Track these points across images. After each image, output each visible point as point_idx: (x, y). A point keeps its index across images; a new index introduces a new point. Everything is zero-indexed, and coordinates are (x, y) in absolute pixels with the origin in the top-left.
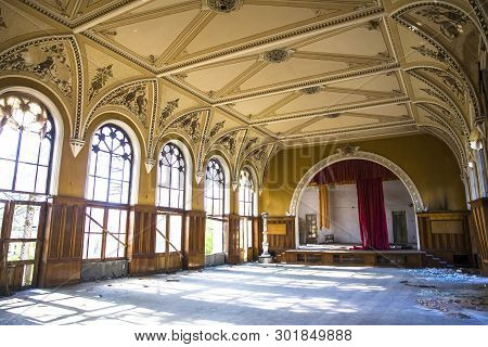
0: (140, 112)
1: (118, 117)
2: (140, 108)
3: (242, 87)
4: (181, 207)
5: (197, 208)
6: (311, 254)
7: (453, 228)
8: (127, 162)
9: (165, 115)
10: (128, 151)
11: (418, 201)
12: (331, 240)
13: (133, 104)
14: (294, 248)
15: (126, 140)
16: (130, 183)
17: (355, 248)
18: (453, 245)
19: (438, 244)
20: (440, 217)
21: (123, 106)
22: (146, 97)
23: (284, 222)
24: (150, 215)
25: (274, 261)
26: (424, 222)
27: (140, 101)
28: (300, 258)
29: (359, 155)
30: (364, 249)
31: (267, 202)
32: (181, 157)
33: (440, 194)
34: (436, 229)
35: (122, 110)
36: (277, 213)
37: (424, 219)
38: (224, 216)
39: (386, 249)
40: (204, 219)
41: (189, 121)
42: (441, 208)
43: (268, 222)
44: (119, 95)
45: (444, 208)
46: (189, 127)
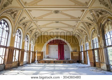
0: (14, 18)
1: (7, 18)
2: (14, 17)
3: (43, 18)
4: (19, 48)
5: (23, 48)
6: (48, 61)
7: (77, 55)
8: (7, 33)
9: (21, 21)
10: (8, 29)
11: (71, 49)
12: (48, 58)
13: (13, 15)
14: (43, 59)
15: (8, 26)
16: (7, 39)
17: (57, 60)
18: (77, 59)
19: (74, 58)
20: (75, 53)
21: (10, 15)
22: (18, 14)
23: (41, 53)
24: (12, 50)
25: (38, 63)
26: (72, 54)
27: (15, 15)
28: (45, 62)
29: (59, 38)
30: (59, 59)
31: (36, 48)
32: (20, 34)
33: (75, 48)
34: (74, 55)
35: (9, 16)
36: (39, 51)
37: (72, 53)
38: (27, 51)
39: (64, 60)
40: (24, 52)
41: (25, 24)
42: (75, 51)
43: (38, 53)
44: (10, 11)
45: (76, 51)
46: (24, 26)
